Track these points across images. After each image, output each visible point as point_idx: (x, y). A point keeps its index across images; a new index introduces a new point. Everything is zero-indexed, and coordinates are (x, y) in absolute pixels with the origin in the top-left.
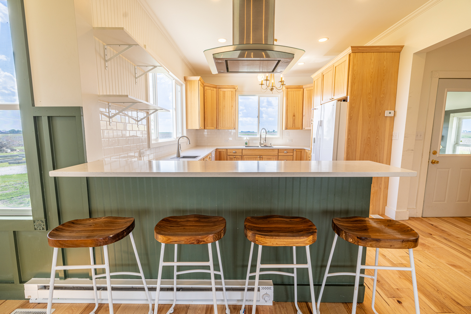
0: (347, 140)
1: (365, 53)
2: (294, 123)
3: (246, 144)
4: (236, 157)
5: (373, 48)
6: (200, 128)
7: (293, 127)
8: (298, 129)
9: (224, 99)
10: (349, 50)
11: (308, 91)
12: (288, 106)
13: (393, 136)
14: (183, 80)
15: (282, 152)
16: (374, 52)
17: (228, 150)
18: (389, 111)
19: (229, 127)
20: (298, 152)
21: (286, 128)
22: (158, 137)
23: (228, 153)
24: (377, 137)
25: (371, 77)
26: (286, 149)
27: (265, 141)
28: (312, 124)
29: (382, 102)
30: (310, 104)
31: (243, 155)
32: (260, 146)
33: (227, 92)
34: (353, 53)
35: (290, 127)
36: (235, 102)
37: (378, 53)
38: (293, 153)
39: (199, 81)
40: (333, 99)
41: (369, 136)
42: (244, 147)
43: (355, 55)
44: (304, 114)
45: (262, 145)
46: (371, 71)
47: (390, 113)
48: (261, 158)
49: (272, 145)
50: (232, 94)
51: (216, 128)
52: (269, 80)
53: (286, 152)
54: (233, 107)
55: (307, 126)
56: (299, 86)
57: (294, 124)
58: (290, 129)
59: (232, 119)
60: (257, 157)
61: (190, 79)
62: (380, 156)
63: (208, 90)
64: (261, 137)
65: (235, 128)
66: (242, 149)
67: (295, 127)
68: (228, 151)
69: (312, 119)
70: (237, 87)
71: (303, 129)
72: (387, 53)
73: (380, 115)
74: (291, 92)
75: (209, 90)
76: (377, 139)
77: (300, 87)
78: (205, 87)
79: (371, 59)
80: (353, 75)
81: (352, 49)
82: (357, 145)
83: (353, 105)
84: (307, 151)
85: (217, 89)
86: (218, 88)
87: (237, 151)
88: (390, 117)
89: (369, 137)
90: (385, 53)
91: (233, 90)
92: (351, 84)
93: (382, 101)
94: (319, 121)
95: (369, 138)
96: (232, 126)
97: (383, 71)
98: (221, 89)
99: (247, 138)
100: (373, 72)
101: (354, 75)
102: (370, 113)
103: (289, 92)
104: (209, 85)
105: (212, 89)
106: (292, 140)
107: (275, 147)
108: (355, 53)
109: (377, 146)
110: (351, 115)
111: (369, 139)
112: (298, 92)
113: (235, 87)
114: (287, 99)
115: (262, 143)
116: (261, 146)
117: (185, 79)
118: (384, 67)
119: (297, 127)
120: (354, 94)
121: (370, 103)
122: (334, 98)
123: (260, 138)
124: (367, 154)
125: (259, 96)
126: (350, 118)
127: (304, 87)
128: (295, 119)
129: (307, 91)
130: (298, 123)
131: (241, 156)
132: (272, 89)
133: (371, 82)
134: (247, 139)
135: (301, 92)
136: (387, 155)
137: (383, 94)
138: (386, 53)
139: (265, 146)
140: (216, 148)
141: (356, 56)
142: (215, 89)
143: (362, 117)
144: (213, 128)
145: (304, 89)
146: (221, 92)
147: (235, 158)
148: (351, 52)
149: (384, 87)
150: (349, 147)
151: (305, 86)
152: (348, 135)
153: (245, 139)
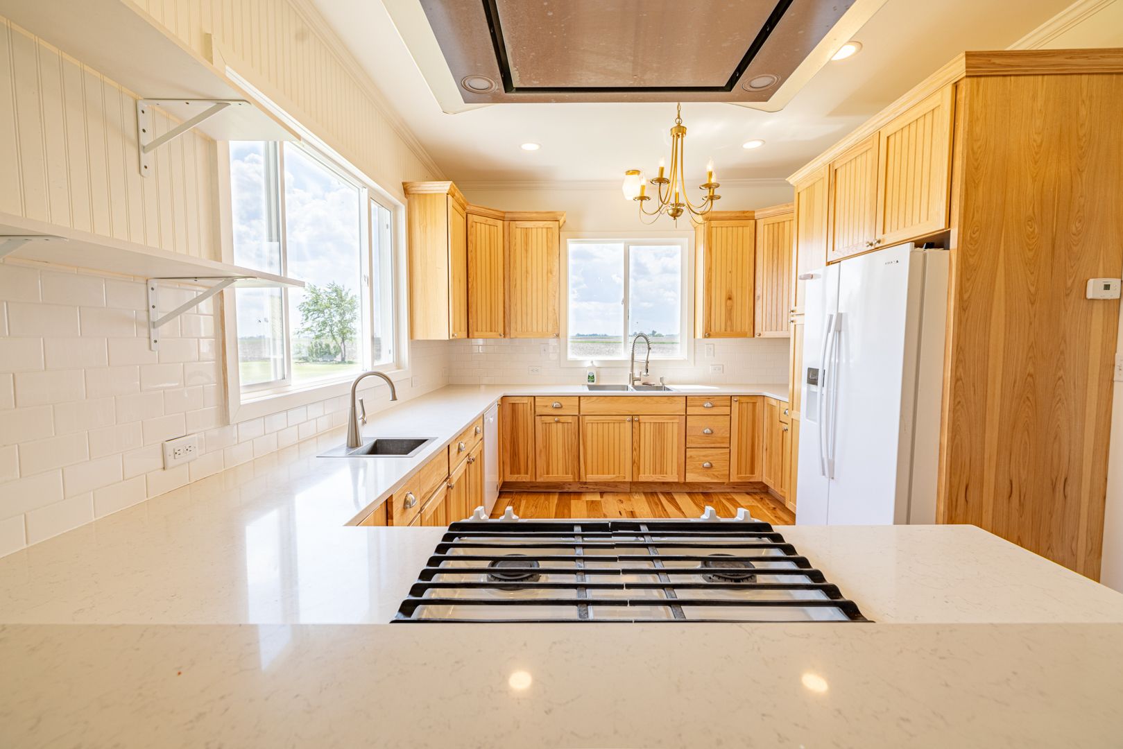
0: (953, 384)
1: (1013, 78)
2: (731, 319)
3: (591, 378)
4: (562, 419)
5: (1042, 60)
6: (451, 337)
7: (726, 330)
8: (742, 335)
9: (526, 251)
10: (958, 68)
11: (771, 226)
12: (710, 269)
13: (1116, 368)
14: (401, 193)
15: (698, 404)
16: (1043, 75)
17: (536, 399)
18: (1101, 282)
19: (540, 330)
20: (745, 405)
21: (708, 334)
22: (286, 374)
23: (537, 409)
24: (1061, 373)
25: (1036, 162)
26: (709, 397)
27: (644, 370)
28: (793, 324)
29: (1075, 249)
30: (776, 262)
31: (581, 414)
32: (630, 386)
33: (534, 230)
34: (968, 79)
35: (718, 330)
36: (557, 260)
37: (1059, 77)
38: (731, 406)
39: (449, 196)
40: (879, 242)
41: (1030, 369)
42: (585, 390)
43: (978, 84)
44: (758, 292)
45: (636, 383)
46: (1035, 141)
47: (1107, 287)
48: (634, 423)
49: (665, 382)
50: (549, 236)
51: (504, 334)
52: (668, 182)
53: (710, 405)
54: (551, 273)
55: (768, 328)
56: (744, 212)
57: (729, 323)
58: (719, 335)
59: (550, 309)
60: (624, 421)
61: (420, 189)
62: (1070, 441)
63: (478, 225)
64: (635, 359)
65: (558, 336)
66: (579, 397)
67: (732, 330)
68: (537, 404)
69: (793, 307)
70: (563, 215)
71: (756, 336)
72: (1091, 77)
73: (1067, 295)
74: (719, 229)
75: (483, 225)
76: (1059, 379)
77: (745, 214)
78: (469, 215)
79: (1034, 98)
80: (971, 155)
81: (969, 62)
82: (989, 401)
83: (971, 261)
84: (774, 403)
85: (506, 223)
86: (507, 219)
87: (564, 402)
88: (1104, 300)
89: (1032, 371)
90: (1083, 76)
91: (551, 226)
92: (964, 187)
93: (1076, 245)
94: (831, 316)
95: (1031, 375)
96: (550, 329)
97: (1079, 139)
98: (517, 222)
99: (592, 362)
100: (1042, 142)
101: (974, 153)
102: (1032, 289)
103: (714, 230)
104: (483, 210)
105: (491, 221)
106: (721, 367)
107: (677, 389)
108: (977, 76)
109: (1060, 404)
110: (966, 296)
111: (1030, 379)
112: (740, 229)
113: (559, 218)
114: (709, 249)
115: (637, 376)
116: (633, 384)
117: (406, 190)
118: (1082, 125)
119: (739, 330)
120: (975, 220)
121: (1031, 254)
122: (884, 240)
123: (630, 363)
124: (1026, 433)
125: (625, 243)
126: (963, 306)
127: (757, 215)
128: (732, 306)
129: (766, 227)
130: (742, 321)
131: (576, 418)
132: (676, 214)
133: (1034, 180)
134: (593, 366)
135: (749, 231)
136: (1096, 437)
137: (1080, 221)
138: (1087, 76)
139: (647, 385)
140: (502, 395)
141: (981, 88)
142: (500, 223)
143: (1006, 301)
144: (493, 333)
145: (758, 221)
146: (518, 231)
147: (558, 422)
148: (965, 74)
149: (1081, 196)
150: (959, 406)
151: (760, 213)
152: (957, 367)
153: (588, 364)
